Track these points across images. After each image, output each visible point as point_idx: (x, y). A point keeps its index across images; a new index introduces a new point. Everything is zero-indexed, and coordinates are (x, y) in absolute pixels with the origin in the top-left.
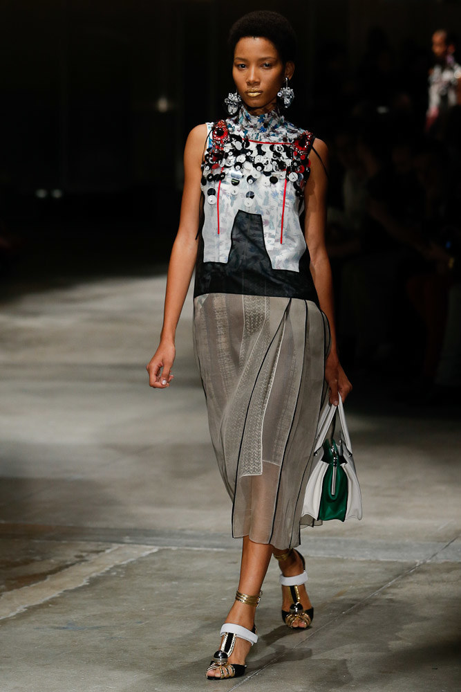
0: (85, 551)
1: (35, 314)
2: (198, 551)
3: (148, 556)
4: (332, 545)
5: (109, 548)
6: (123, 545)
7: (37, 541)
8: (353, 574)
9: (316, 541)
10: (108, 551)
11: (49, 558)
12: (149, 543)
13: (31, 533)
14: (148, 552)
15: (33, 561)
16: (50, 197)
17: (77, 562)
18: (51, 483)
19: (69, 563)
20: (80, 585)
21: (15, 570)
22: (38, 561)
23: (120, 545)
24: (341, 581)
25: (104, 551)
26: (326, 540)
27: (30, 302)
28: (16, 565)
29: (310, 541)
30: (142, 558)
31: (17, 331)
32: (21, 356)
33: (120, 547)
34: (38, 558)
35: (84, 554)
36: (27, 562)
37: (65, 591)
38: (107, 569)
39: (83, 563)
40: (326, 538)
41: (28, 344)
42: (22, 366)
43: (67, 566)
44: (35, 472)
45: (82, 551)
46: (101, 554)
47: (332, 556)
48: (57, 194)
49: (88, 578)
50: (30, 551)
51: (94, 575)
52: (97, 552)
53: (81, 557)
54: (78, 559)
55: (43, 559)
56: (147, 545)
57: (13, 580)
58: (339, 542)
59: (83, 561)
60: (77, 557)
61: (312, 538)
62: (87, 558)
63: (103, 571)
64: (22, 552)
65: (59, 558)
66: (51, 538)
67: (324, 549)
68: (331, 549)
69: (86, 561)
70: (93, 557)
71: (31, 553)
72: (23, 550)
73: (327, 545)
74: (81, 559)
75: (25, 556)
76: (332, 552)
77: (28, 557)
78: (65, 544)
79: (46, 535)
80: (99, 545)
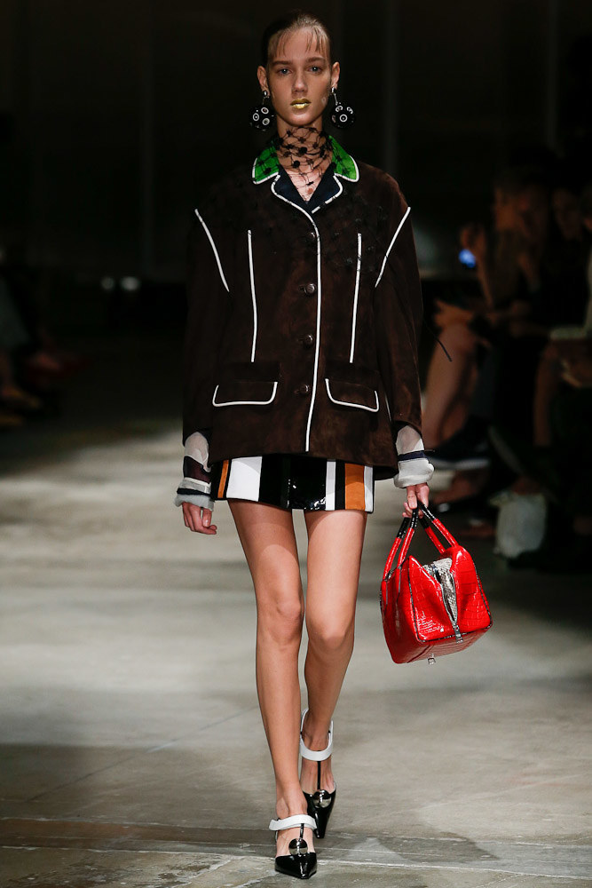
0: (178, 868)
1: (99, 480)
2: (362, 867)
4: (583, 859)
5: (215, 863)
6: (240, 858)
7: (98, 851)
9: (555, 851)
10: (214, 867)
11: (116, 880)
13: (89, 838)
15: (92, 884)
16: (119, 290)
18: (122, 755)
22: (102, 883)
23: (235, 857)
25: (208, 867)
26: (574, 851)
27: (91, 462)
29: (545, 852)
31: (71, 507)
32: (76, 549)
33: (233, 860)
34: (99, 878)
35: (175, 872)
40: (573, 847)
41: (87, 528)
42: (78, 564)
44: (96, 736)
45: (172, 869)
46: (202, 872)
50: (89, 867)
52: (198, 869)
53: (171, 876)
54: (165, 881)
55: (108, 881)
59: (174, 883)
60: (163, 876)
61: (549, 847)
62: (179, 879)
64: (74, 868)
65: (134, 879)
66: (121, 846)
67: (569, 866)
68: (581, 866)
69: (178, 883)
70: (191, 877)
71: (89, 870)
72: (76, 865)
73: (574, 859)
74: (171, 880)
75: (78, 876)
76: (582, 870)
77: (82, 876)
78: (146, 854)
79: (114, 841)
80: (201, 858)
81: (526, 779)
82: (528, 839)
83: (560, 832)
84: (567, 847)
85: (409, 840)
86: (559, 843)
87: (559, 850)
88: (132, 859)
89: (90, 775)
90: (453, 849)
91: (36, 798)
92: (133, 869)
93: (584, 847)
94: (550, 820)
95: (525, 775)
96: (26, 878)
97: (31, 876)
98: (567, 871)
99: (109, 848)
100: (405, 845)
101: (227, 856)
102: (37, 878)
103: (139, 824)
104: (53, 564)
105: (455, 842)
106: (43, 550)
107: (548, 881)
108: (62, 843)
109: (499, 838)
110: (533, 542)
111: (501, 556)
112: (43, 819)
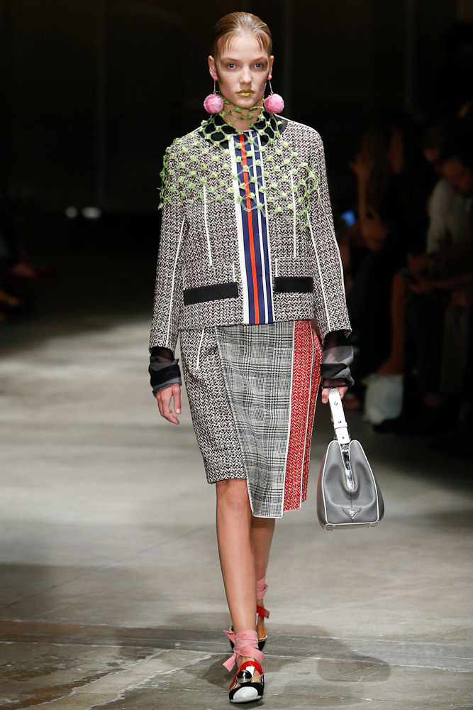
0: (121, 658)
1: (63, 362)
3: (197, 665)
4: (428, 653)
5: (150, 654)
6: (168, 650)
7: (60, 645)
8: (453, 689)
9: (407, 647)
10: (149, 658)
11: (74, 667)
12: (199, 647)
13: (53, 635)
14: (199, 659)
15: (55, 670)
16: (81, 218)
17: (110, 671)
18: (79, 572)
19: (99, 672)
20: (114, 700)
21: (32, 681)
22: (63, 669)
23: (165, 651)
24: (439, 698)
25: (144, 657)
27: (58, 348)
28: (33, 674)
29: (400, 647)
30: (191, 666)
31: (41, 383)
32: (44, 415)
33: (163, 653)
34: (61, 666)
35: (119, 661)
36: (47, 672)
37: (94, 707)
38: (146, 680)
39: (117, 673)
40: (421, 643)
41: (54, 399)
42: (46, 427)
43: (98, 677)
44: (58, 557)
45: (117, 658)
47: (427, 667)
48: (92, 213)
49: (123, 691)
50: (52, 657)
51: (130, 688)
52: (136, 659)
53: (115, 664)
54: (111, 668)
55: (68, 668)
56: (198, 650)
57: (28, 693)
58: (437, 649)
59: (117, 670)
60: (110, 664)
61: (402, 643)
62: (121, 667)
63: (143, 683)
64: (42, 658)
65: (87, 666)
66: (78, 641)
67: (418, 658)
68: (427, 658)
69: (121, 669)
70: (130, 665)
71: (53, 660)
72: (42, 656)
73: (422, 653)
74: (115, 668)
75: (45, 664)
76: (428, 661)
77: (49, 664)
78: (95, 648)
79: (73, 637)
80: (138, 650)
81: (386, 592)
82: (386, 637)
83: (411, 632)
84: (416, 643)
85: (297, 638)
86: (411, 641)
87: (411, 646)
88: (86, 651)
89: (54, 587)
90: (330, 645)
91: (13, 604)
92: (87, 659)
93: (429, 644)
94: (403, 623)
95: (386, 589)
96: (5, 665)
97: (9, 663)
98: (416, 662)
99: (68, 643)
100: (294, 642)
101: (158, 650)
102: (13, 665)
103: (93, 625)
104: (27, 426)
105: (331, 639)
106: (19, 415)
107: (402, 670)
108: (33, 639)
109: (365, 637)
110: (393, 412)
111: (368, 422)
112: (19, 621)
